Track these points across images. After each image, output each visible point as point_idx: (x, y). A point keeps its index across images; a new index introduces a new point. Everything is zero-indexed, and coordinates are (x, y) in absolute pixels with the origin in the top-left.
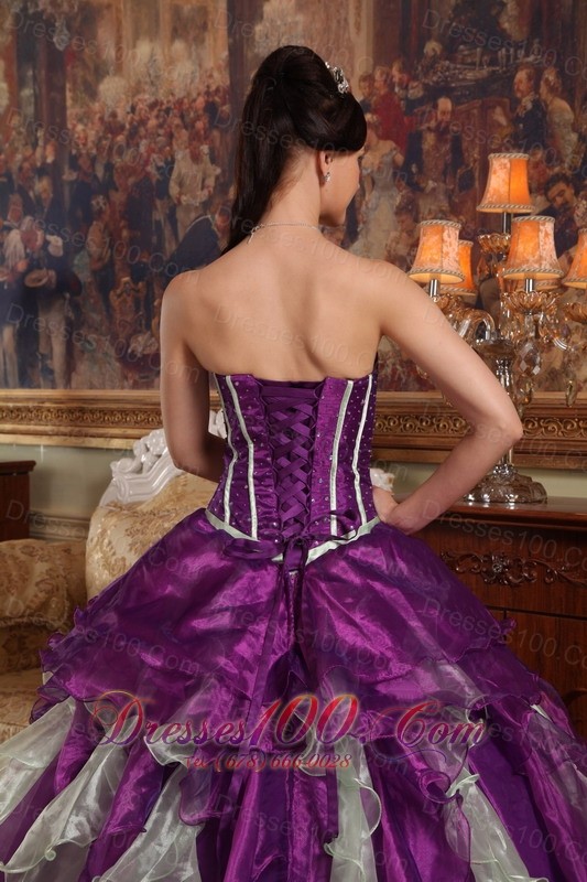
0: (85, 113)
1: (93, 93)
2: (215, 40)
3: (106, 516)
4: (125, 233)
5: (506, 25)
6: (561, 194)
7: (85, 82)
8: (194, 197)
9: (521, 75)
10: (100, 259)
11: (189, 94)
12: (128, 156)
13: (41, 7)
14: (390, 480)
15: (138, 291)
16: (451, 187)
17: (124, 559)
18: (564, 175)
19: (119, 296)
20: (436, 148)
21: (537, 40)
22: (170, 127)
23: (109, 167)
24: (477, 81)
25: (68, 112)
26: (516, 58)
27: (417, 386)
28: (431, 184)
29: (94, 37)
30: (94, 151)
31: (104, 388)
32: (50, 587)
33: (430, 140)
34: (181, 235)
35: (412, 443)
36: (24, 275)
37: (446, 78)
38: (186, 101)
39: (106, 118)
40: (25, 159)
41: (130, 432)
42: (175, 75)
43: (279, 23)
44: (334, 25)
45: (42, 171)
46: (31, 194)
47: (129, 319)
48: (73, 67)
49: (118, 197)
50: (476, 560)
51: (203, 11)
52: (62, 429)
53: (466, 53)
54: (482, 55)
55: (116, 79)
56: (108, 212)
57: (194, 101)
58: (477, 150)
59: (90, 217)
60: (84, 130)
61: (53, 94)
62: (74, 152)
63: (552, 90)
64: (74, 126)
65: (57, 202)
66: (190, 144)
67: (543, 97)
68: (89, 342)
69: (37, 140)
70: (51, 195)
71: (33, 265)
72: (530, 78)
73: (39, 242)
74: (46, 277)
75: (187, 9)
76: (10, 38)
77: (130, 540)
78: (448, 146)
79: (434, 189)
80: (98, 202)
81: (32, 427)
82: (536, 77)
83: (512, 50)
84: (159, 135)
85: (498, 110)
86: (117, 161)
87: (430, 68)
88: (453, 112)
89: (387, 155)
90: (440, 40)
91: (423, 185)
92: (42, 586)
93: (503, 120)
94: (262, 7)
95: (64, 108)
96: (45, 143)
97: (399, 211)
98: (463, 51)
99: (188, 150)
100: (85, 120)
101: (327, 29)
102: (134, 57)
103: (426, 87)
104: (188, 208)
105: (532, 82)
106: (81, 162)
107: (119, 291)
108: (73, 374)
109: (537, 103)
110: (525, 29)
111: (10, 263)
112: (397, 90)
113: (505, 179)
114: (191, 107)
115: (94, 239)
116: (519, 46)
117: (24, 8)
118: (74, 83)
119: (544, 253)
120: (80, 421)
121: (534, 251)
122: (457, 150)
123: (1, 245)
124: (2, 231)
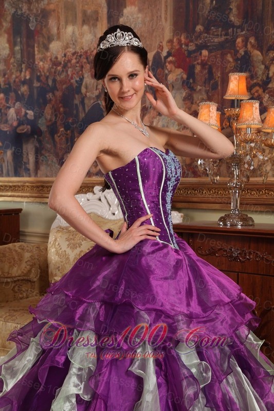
0: (43, 57)
1: (47, 49)
2: (102, 25)
3: (56, 232)
4: (62, 109)
5: (233, 18)
6: (257, 91)
7: (43, 43)
8: (93, 94)
9: (239, 40)
10: (50, 120)
11: (90, 49)
12: (63, 76)
13: (24, 11)
14: (182, 216)
15: (67, 135)
16: (208, 89)
17: (65, 251)
18: (258, 83)
19: (59, 137)
20: (201, 72)
21: (246, 25)
22: (81, 63)
23: (54, 81)
24: (219, 43)
25: (36, 57)
26: (237, 32)
27: (193, 175)
28: (199, 87)
29: (48, 24)
30: (48, 74)
31: (53, 177)
32: (32, 263)
33: (198, 68)
34: (87, 110)
35: (191, 200)
36: (16, 128)
37: (206, 41)
38: (89, 51)
39: (53, 59)
40: (17, 77)
42: (84, 40)
43: (130, 17)
44: (155, 18)
45: (24, 82)
46: (19, 92)
47: (63, 147)
48: (38, 37)
49: (59, 94)
50: (225, 251)
51: (96, 12)
52: (34, 195)
53: (214, 30)
54: (222, 31)
55: (58, 42)
56: (54, 100)
57: (93, 51)
58: (219, 73)
59: (46, 102)
60: (43, 64)
61: (29, 49)
62: (39, 74)
63: (253, 46)
64: (39, 63)
65: (31, 95)
66: (91, 71)
67: (249, 50)
68: (46, 157)
69: (22, 69)
70: (28, 93)
71: (20, 123)
72: (243, 41)
73: (23, 113)
74: (26, 128)
75: (89, 12)
76: (10, 24)
77: (67, 243)
78: (207, 71)
79: (200, 90)
80: (49, 96)
81: (20, 194)
82: (246, 41)
83: (235, 29)
84: (77, 67)
85: (229, 55)
86: (58, 78)
87: (199, 37)
88: (209, 56)
89: (179, 75)
90: (203, 25)
91: (195, 88)
92: (28, 263)
93: (231, 60)
94: (123, 10)
95: (34, 55)
96: (26, 70)
97: (185, 99)
98: (213, 29)
99: (90, 73)
100: (43, 60)
101: (152, 20)
102: (65, 33)
103: (196, 45)
104: (90, 98)
105: (244, 43)
106: (42, 78)
107: (59, 135)
108: (39, 171)
109: (246, 52)
110: (240, 20)
111: (10, 122)
112: (183, 46)
113: (236, 85)
114: (91, 54)
115: (48, 111)
116: (238, 27)
117: (16, 11)
118: (39, 44)
119: (255, 117)
120: (41, 191)
121: (251, 115)
122: (210, 73)
123: (6, 115)
124: (6, 108)
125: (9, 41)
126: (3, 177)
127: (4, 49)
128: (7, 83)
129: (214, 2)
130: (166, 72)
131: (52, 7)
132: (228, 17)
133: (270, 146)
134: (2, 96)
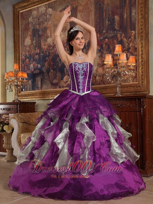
0: (45, 44)
1: (46, 41)
4: (52, 63)
5: (116, 28)
6: (126, 52)
7: (45, 39)
9: (119, 35)
10: (47, 68)
11: (63, 40)
12: (53, 51)
13: (37, 28)
15: (54, 73)
16: (108, 52)
18: (126, 50)
19: (51, 74)
20: (105, 46)
21: (121, 30)
23: (49, 53)
24: (112, 36)
27: (103, 84)
29: (47, 32)
30: (46, 50)
33: (104, 45)
34: (62, 63)
36: (33, 71)
37: (107, 36)
39: (48, 45)
40: (34, 52)
41: (53, 96)
45: (37, 54)
46: (35, 58)
47: (52, 77)
48: (43, 37)
49: (51, 57)
50: (115, 105)
52: (40, 97)
53: (110, 32)
54: (112, 32)
55: (50, 38)
56: (49, 60)
57: (64, 41)
59: (45, 61)
60: (44, 47)
61: (39, 41)
62: (43, 51)
63: (123, 37)
65: (39, 59)
68: (45, 82)
69: (36, 49)
71: (35, 70)
72: (120, 35)
73: (36, 66)
74: (37, 71)
76: (31, 33)
78: (107, 46)
79: (105, 53)
80: (47, 58)
81: (35, 97)
85: (115, 40)
86: (50, 51)
87: (104, 34)
88: (108, 41)
90: (105, 30)
91: (103, 52)
93: (116, 42)
95: (41, 44)
96: (37, 50)
97: (99, 57)
103: (103, 37)
106: (44, 52)
107: (51, 73)
109: (121, 39)
110: (119, 28)
111: (31, 70)
112: (99, 38)
113: (118, 48)
116: (118, 31)
117: (34, 28)
118: (43, 39)
119: (125, 58)
120: (44, 95)
121: (123, 58)
122: (109, 47)
123: (29, 67)
124: (29, 64)
125: (31, 39)
126: (27, 91)
127: (29, 42)
128: (30, 55)
129: (109, 22)
131: (48, 26)
132: (114, 27)
133: (130, 70)
134: (27, 60)
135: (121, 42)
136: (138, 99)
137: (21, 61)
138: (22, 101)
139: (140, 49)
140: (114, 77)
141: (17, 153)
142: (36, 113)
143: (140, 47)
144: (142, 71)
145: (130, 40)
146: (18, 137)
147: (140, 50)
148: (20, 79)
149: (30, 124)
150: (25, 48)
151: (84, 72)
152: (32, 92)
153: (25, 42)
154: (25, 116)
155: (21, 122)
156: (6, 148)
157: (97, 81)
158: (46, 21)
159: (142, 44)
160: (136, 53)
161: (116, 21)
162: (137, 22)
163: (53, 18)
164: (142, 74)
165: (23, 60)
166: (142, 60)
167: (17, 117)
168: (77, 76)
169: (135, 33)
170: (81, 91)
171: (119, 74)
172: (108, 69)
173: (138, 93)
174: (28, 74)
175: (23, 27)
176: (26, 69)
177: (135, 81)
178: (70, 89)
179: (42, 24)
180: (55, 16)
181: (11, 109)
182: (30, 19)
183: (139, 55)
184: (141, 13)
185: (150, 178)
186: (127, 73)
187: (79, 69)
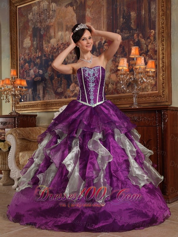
1: (49, 42)
5: (132, 26)
7: (47, 40)
8: (71, 61)
9: (135, 35)
10: (50, 74)
12: (57, 54)
13: (38, 26)
15: (59, 80)
16: (123, 56)
18: (144, 53)
19: (55, 81)
21: (138, 29)
24: (127, 36)
26: (134, 32)
27: (117, 93)
29: (50, 31)
30: (49, 53)
31: (51, 99)
36: (34, 78)
39: (52, 47)
40: (34, 56)
41: (57, 107)
42: (66, 38)
44: (99, 27)
45: (38, 58)
46: (36, 62)
47: (57, 85)
48: (45, 37)
51: (72, 26)
52: (43, 108)
53: (125, 31)
54: (128, 32)
55: (54, 39)
58: (127, 49)
59: (48, 66)
60: (47, 49)
61: (41, 43)
62: (45, 54)
63: (141, 37)
64: (45, 49)
65: (41, 63)
68: (48, 91)
69: (37, 52)
71: (36, 76)
72: (137, 36)
73: (37, 72)
74: (39, 78)
75: (69, 25)
76: (31, 32)
79: (119, 56)
80: (50, 63)
81: (36, 109)
82: (138, 36)
84: (63, 49)
85: (131, 41)
86: (54, 55)
88: (122, 42)
93: (132, 43)
95: (43, 45)
96: (39, 52)
97: (112, 61)
100: (47, 47)
102: (58, 35)
104: (69, 63)
106: (46, 55)
107: (54, 80)
109: (138, 40)
110: (136, 27)
111: (31, 76)
113: (135, 51)
115: (49, 70)
116: (135, 30)
117: (35, 27)
118: (45, 40)
119: (142, 63)
120: (46, 106)
121: (140, 62)
122: (123, 49)
123: (29, 73)
124: (29, 70)
125: (31, 40)
126: (27, 102)
127: (28, 43)
128: (29, 58)
129: (124, 20)
130: (104, 49)
131: (52, 24)
132: (130, 26)
133: (149, 76)
134: (27, 64)
135: (138, 44)
136: (158, 111)
137: (19, 66)
138: (20, 114)
139: (161, 51)
140: (130, 85)
141: (14, 175)
142: (38, 128)
143: (161, 49)
144: (163, 78)
145: (149, 40)
146: (16, 156)
147: (161, 53)
148: (19, 87)
149: (30, 141)
150: (24, 50)
151: (96, 79)
152: (32, 103)
153: (24, 43)
154: (24, 132)
155: (19, 139)
156: (1, 169)
157: (110, 90)
158: (48, 19)
159: (163, 45)
160: (155, 56)
161: (132, 18)
162: (157, 19)
163: (57, 14)
164: (163, 82)
165: (22, 65)
166: (163, 65)
167: (15, 133)
168: (87, 83)
169: (155, 33)
170: (92, 101)
171: (135, 81)
172: (122, 76)
173: (158, 104)
174: (27, 82)
175: (21, 25)
176: (25, 76)
177: (155, 89)
178: (79, 100)
179: (45, 22)
180: (59, 12)
181: (7, 123)
182: (30, 16)
183: (159, 59)
184: (162, 9)
185: (172, 205)
186: (145, 80)
187: (89, 74)
